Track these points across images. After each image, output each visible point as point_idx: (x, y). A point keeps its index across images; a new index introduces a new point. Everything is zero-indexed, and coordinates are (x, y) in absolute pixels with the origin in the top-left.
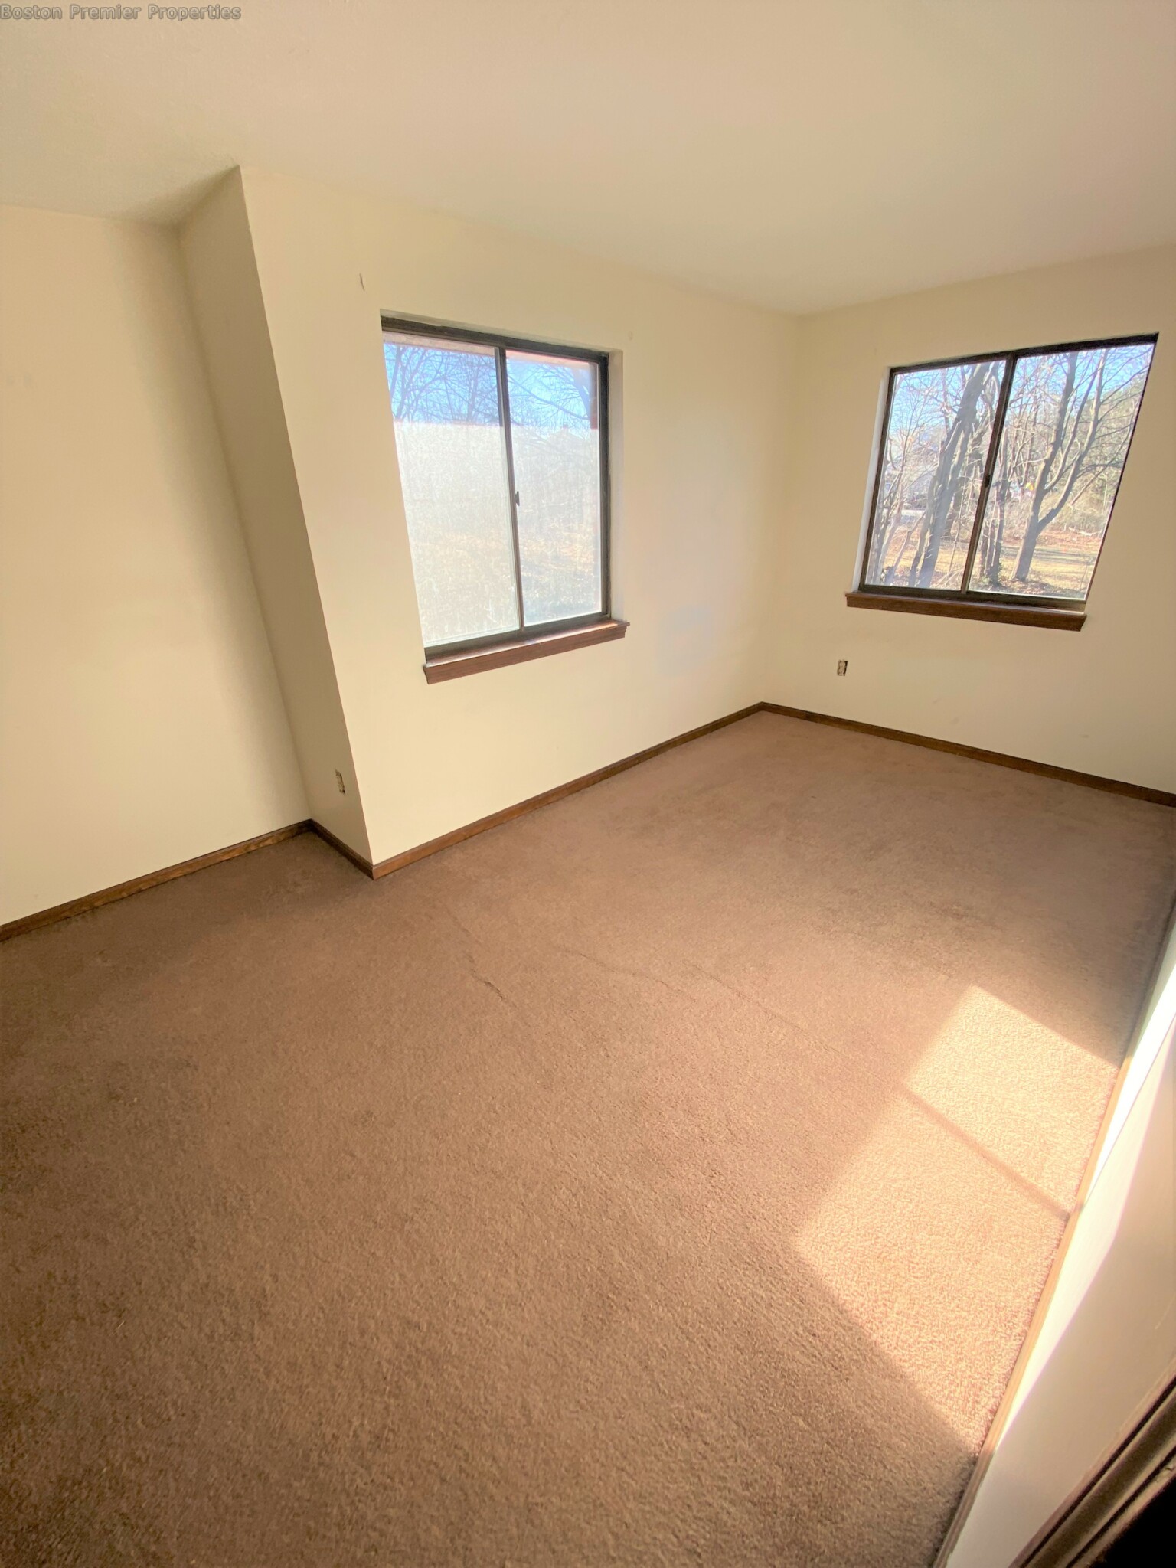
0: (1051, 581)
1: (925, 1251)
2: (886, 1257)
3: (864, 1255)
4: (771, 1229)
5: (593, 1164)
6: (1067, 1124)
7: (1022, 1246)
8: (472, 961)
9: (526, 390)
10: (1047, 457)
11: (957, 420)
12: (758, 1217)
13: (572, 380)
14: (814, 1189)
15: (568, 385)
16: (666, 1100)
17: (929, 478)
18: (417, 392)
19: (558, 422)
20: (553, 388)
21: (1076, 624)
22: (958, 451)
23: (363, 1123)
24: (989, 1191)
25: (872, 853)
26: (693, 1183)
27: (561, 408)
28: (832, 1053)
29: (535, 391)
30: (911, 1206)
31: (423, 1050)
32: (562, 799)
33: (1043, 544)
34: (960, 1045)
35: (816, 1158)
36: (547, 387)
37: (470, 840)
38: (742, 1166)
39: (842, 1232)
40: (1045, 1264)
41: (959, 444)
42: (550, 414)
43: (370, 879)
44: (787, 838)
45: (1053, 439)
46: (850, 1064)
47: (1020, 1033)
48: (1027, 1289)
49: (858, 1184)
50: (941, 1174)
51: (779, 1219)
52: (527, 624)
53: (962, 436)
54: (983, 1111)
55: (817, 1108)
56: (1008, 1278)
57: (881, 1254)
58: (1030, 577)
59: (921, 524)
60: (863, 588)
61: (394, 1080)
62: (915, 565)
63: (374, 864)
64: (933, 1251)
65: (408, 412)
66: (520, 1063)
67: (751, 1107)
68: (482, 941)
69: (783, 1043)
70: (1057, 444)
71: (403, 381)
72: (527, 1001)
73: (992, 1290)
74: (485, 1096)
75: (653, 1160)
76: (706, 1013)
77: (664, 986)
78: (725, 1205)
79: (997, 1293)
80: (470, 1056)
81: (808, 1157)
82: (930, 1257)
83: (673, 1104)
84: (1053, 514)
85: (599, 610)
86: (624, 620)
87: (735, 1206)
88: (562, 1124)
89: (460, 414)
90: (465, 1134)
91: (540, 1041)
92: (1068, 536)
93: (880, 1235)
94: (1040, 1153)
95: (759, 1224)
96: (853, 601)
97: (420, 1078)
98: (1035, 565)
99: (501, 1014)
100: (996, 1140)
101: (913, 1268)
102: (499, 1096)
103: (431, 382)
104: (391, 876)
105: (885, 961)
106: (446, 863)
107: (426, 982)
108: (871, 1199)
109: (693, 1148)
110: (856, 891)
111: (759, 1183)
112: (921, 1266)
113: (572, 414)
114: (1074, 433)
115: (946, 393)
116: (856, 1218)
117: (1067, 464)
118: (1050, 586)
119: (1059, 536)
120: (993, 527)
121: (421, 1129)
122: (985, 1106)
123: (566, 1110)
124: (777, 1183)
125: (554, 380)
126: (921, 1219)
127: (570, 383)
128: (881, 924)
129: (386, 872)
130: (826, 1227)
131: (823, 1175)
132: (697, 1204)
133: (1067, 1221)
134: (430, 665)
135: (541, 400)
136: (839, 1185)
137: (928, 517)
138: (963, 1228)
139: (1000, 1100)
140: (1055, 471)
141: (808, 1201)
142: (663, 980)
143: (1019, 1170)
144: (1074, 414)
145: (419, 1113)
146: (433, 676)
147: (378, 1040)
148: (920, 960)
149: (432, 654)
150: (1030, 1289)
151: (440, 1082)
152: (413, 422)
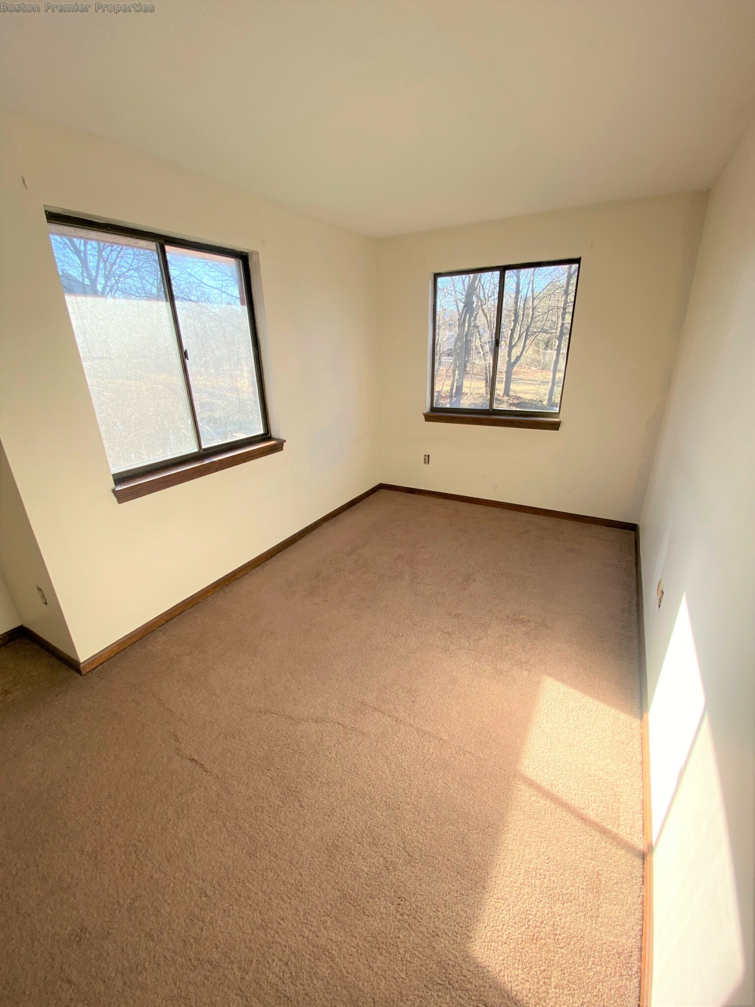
0: (521, 395)
1: (563, 920)
2: (538, 937)
3: (522, 941)
4: (452, 942)
5: (300, 925)
6: (624, 774)
7: (622, 890)
8: (177, 740)
9: (198, 279)
10: (512, 327)
11: (464, 307)
12: (440, 933)
13: (230, 274)
14: (477, 890)
15: (227, 278)
16: (353, 837)
17: (453, 340)
18: (117, 278)
19: (223, 301)
20: (217, 279)
21: (555, 426)
22: (467, 325)
23: (78, 942)
24: (592, 849)
25: (465, 584)
26: (385, 916)
27: (224, 292)
28: (468, 756)
29: (204, 280)
30: (546, 881)
31: (134, 845)
32: (246, 574)
33: (514, 374)
34: (547, 726)
35: (473, 858)
36: (213, 278)
37: (170, 622)
38: (420, 885)
39: (503, 925)
40: (639, 901)
41: (467, 320)
42: (217, 296)
43: (79, 676)
44: (411, 581)
45: (513, 318)
46: (482, 762)
47: (580, 707)
48: (633, 929)
49: (507, 874)
50: (559, 844)
51: (456, 930)
52: (204, 447)
53: (468, 316)
54: (573, 779)
55: (467, 810)
56: (620, 923)
57: (534, 935)
58: (511, 393)
59: (452, 366)
60: (433, 409)
61: (106, 886)
62: (452, 390)
63: (81, 661)
64: (568, 919)
65: (111, 291)
66: (226, 836)
67: (419, 824)
68: (184, 718)
69: (433, 757)
70: (516, 321)
71: (105, 269)
72: (229, 770)
73: (612, 939)
74: (196, 881)
75: (350, 904)
76: (375, 744)
77: (341, 726)
78: (413, 931)
79: (616, 940)
80: (179, 841)
81: (468, 860)
82: (567, 924)
83: (360, 840)
84: (518, 358)
85: (261, 431)
86: (281, 438)
87: (421, 929)
88: (269, 891)
89: (152, 294)
90: (179, 928)
91: (243, 808)
92: (526, 370)
93: (530, 917)
94: (615, 804)
95: (442, 940)
96: (428, 418)
97: (133, 876)
98: (513, 387)
99: (206, 788)
100: (587, 801)
101: (558, 939)
102: (209, 878)
103: (127, 272)
104: (100, 668)
105: (489, 668)
106: (150, 647)
107: (135, 771)
108: (518, 884)
109: (382, 880)
110: (460, 615)
111: (436, 899)
112: (562, 936)
113: (233, 296)
114: (523, 315)
115: (456, 291)
116: (511, 907)
117: (522, 332)
118: (521, 398)
119: (521, 370)
120: (489, 366)
121: (136, 935)
122: (573, 774)
123: (271, 875)
124: (449, 893)
125: (217, 274)
126: (555, 891)
127: (229, 276)
128: (480, 638)
129: (94, 666)
130: (492, 924)
131: (481, 873)
132: (391, 938)
133: (643, 859)
134: (119, 488)
135: (210, 286)
136: (494, 879)
137: (456, 362)
138: (583, 889)
139: (581, 766)
140: (516, 336)
141: (474, 903)
142: (339, 721)
143: (606, 823)
144: (522, 305)
145: (133, 917)
146: (122, 497)
147: (88, 845)
148: (509, 663)
149: (120, 479)
150: (635, 928)
151: (152, 877)
152: (115, 298)
